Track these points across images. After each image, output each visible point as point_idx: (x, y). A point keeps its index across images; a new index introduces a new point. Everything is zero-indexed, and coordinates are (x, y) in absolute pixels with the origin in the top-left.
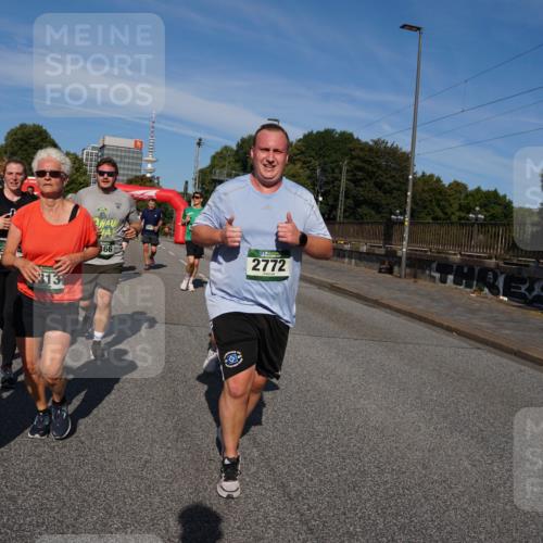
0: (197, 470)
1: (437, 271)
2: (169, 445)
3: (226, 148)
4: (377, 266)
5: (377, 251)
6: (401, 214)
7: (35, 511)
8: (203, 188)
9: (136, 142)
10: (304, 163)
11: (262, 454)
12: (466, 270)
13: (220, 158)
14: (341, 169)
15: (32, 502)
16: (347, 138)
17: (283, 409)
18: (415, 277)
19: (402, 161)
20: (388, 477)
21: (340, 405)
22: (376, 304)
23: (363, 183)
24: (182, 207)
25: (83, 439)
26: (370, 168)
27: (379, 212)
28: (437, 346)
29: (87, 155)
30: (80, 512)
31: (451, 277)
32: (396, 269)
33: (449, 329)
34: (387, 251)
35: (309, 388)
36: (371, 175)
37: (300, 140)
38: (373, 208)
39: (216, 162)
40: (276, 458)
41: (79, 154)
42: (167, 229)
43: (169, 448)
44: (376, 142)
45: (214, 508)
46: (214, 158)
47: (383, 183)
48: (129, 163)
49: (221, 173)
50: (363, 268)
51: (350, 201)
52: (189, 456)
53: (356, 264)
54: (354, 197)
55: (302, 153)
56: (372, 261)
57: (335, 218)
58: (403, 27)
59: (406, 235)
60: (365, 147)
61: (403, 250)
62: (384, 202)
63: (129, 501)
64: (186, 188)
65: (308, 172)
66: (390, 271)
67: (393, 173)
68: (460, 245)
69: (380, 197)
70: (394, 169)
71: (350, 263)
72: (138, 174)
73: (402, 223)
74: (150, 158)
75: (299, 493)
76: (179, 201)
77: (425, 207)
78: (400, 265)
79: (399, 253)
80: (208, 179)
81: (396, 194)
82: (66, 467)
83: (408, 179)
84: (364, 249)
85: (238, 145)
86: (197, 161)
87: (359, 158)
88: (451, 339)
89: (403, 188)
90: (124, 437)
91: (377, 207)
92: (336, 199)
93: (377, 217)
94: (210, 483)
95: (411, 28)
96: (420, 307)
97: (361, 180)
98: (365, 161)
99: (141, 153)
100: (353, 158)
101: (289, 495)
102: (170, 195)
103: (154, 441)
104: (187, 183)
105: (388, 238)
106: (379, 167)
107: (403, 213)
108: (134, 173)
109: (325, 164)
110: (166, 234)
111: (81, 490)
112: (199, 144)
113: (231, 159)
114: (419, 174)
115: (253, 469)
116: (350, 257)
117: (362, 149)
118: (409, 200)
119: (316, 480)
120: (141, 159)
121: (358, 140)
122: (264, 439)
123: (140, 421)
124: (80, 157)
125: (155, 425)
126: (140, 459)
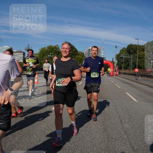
0: (108, 141)
2: (101, 133)
3: (124, 48)
8: (118, 60)
11: (128, 137)
13: (122, 51)
17: (136, 124)
24: (112, 65)
29: (85, 52)
39: (121, 52)
41: (83, 52)
43: (101, 134)
46: (121, 51)
63: (88, 149)
64: (113, 60)
74: (103, 52)
75: (137, 149)
76: (110, 64)
80: (119, 57)
85: (127, 47)
86: (116, 52)
90: (89, 131)
94: (111, 145)
101: (134, 150)
102: (108, 62)
103: (97, 132)
104: (113, 58)
111: (75, 145)
112: (116, 47)
113: (126, 51)
115: (125, 141)
120: (100, 52)
122: (129, 133)
123: (94, 127)
124: (83, 53)
125: (98, 128)
126: (92, 137)
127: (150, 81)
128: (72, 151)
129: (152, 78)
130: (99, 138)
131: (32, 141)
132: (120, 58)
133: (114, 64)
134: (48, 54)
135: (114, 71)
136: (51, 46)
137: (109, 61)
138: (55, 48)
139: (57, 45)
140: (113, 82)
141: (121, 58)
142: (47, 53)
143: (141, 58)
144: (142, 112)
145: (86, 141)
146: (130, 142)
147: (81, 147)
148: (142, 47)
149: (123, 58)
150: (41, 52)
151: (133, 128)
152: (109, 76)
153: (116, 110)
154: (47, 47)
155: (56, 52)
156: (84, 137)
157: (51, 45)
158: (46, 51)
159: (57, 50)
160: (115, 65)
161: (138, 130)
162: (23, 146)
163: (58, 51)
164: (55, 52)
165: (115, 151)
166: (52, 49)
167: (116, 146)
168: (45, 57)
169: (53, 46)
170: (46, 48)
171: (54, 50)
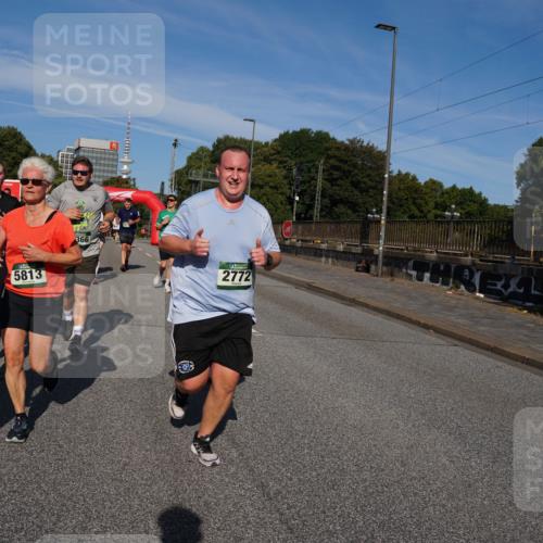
0: (177, 471)
1: (414, 269)
3: (202, 149)
4: (354, 264)
5: (354, 250)
6: (377, 212)
7: (14, 517)
8: (179, 189)
9: (112, 144)
10: (281, 162)
11: (241, 454)
12: (442, 268)
13: (196, 158)
14: (317, 168)
15: (10, 507)
16: (323, 137)
17: (262, 409)
18: (392, 275)
19: (378, 160)
20: (366, 475)
21: (319, 404)
22: (353, 302)
23: (339, 182)
25: (61, 443)
26: (346, 167)
27: (355, 211)
28: (414, 344)
29: (63, 156)
30: (59, 516)
31: (427, 275)
32: (373, 267)
33: (426, 327)
34: (363, 250)
35: (287, 388)
36: (346, 174)
37: (276, 140)
38: (349, 207)
39: (192, 163)
40: (255, 458)
41: (54, 156)
42: (143, 231)
44: (352, 142)
45: (194, 510)
46: (190, 158)
47: (359, 182)
48: (104, 165)
49: (197, 174)
50: (341, 268)
51: (327, 201)
52: (168, 458)
53: (333, 263)
54: (331, 196)
55: (278, 153)
56: (349, 260)
57: (311, 218)
58: (378, 26)
59: (382, 234)
60: (340, 146)
61: (380, 248)
62: (360, 201)
63: (108, 504)
64: (162, 189)
65: (284, 172)
66: (367, 270)
67: (369, 172)
68: (436, 243)
69: (357, 196)
70: (371, 168)
71: (327, 262)
72: (114, 175)
73: (379, 221)
74: (126, 159)
75: (278, 492)
76: (154, 202)
77: (401, 206)
78: (376, 264)
79: (376, 252)
80: (184, 180)
81: (372, 192)
82: (45, 472)
83: (384, 178)
84: (341, 248)
85: (214, 146)
86: (173, 162)
87: (335, 157)
88: (428, 337)
89: (379, 187)
91: (353, 206)
92: (313, 198)
93: (353, 216)
94: (189, 485)
95: (386, 27)
96: (397, 305)
97: (337, 179)
98: (341, 161)
99: (117, 155)
100: (329, 157)
101: (268, 494)
102: (147, 196)
104: (163, 183)
105: (364, 236)
106: (355, 166)
107: (379, 212)
108: (110, 175)
109: (301, 163)
110: (143, 236)
112: (175, 145)
113: (208, 159)
114: (395, 173)
115: (233, 470)
116: (327, 257)
117: (338, 148)
118: (385, 199)
119: (295, 480)
120: (117, 160)
121: (334, 139)
122: (243, 440)
123: (119, 424)
124: (55, 159)
125: (133, 428)
126: (119, 462)
127: (290, 266)
128: (53, 519)
129: (296, 254)
130: (143, 462)
132: (186, 184)
137: (150, 193)
141: (191, 182)
143: (261, 187)
144: (277, 369)
145: (98, 478)
146: (252, 470)
147: (84, 501)
148: (265, 149)
149: (197, 183)
151: (253, 423)
156: (90, 464)
161: (273, 427)
165: (206, 503)
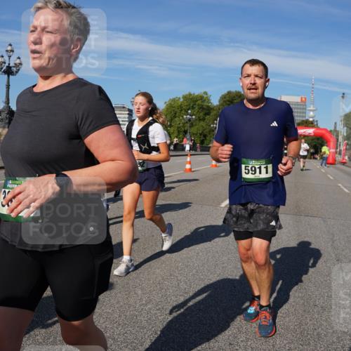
48: (297, 112)
64: (335, 127)
72: (304, 119)
74: (312, 108)
76: (327, 135)
99: (306, 105)
102: (323, 132)
104: (336, 123)
108: (301, 119)
120: (305, 109)
131: (132, 301)
133: (337, 136)
134: (183, 112)
135: (336, 152)
136: (190, 94)
137: (326, 130)
138: (201, 99)
139: (206, 93)
140: (332, 178)
142: (181, 110)
150: (167, 109)
152: (323, 165)
153: (333, 242)
154: (181, 97)
155: (202, 108)
157: (192, 93)
158: (181, 106)
159: (206, 104)
160: (340, 138)
162: (110, 311)
163: (208, 106)
164: (200, 108)
165: (318, 334)
166: (193, 101)
167: (321, 325)
168: (177, 119)
169: (196, 94)
170: (179, 98)
171: (198, 105)
